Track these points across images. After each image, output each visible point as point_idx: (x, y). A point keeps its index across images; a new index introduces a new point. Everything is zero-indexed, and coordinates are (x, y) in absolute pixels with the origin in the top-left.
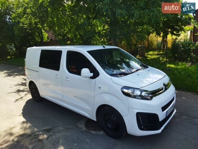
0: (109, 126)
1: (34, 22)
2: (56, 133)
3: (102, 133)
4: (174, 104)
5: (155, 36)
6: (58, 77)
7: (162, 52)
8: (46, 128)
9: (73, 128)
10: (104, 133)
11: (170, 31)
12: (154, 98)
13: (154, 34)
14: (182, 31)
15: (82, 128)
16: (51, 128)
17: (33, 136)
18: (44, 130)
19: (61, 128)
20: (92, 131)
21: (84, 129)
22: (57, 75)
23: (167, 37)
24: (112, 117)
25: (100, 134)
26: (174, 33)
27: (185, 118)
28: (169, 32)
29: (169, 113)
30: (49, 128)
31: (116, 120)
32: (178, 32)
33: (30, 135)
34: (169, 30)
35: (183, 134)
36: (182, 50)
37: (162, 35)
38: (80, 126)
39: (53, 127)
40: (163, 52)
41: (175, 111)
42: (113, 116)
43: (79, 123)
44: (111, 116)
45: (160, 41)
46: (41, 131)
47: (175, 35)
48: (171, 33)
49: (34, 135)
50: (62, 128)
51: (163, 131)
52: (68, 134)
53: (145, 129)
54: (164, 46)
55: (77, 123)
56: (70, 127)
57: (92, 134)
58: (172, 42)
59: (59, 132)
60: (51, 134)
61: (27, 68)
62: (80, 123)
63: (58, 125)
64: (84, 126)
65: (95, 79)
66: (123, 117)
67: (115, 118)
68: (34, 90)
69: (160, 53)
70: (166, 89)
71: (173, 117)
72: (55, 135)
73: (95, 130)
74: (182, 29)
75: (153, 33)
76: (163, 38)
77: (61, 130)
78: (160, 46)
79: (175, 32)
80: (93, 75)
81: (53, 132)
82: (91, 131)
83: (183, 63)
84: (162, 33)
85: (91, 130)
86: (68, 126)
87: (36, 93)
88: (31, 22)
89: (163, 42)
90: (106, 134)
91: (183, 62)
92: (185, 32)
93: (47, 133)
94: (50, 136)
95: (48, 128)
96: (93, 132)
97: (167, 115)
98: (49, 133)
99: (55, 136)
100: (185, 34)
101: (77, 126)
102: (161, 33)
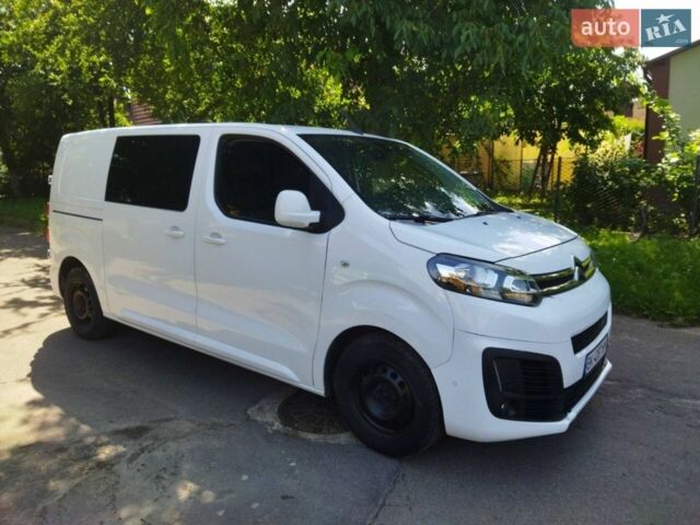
0: (375, 410)
1: (87, 64)
2: (165, 442)
3: (344, 438)
4: (607, 335)
5: (517, 143)
6: (180, 233)
7: (537, 200)
8: (124, 426)
9: (232, 425)
10: (354, 440)
11: (566, 129)
12: (546, 301)
13: (513, 137)
14: (605, 129)
15: (267, 423)
16: (146, 424)
17: (72, 450)
18: (117, 432)
19: (185, 426)
20: (307, 431)
21: (275, 427)
22: (175, 228)
23: (554, 149)
24: (388, 376)
25: (339, 444)
26: (580, 136)
27: (639, 396)
28: (564, 131)
29: (594, 363)
30: (138, 424)
31: (401, 384)
32: (594, 133)
33: (61, 449)
34: (564, 125)
35: (642, 444)
36: (611, 187)
37: (538, 139)
38: (258, 418)
39: (154, 422)
40: (541, 198)
41: (608, 366)
42: (390, 371)
43: (257, 406)
44: (385, 371)
45: (531, 162)
46: (105, 433)
47: (582, 141)
48: (569, 136)
49: (77, 449)
50: (189, 425)
51: (573, 425)
52: (215, 443)
53: (512, 413)
54: (545, 180)
55: (246, 410)
56: (221, 421)
57: (309, 442)
58: (575, 163)
59: (176, 438)
60: (145, 444)
61: (55, 211)
62: (260, 409)
63: (172, 416)
64: (276, 416)
65: (326, 234)
66: (433, 371)
67: (400, 379)
68: (79, 293)
69: (532, 201)
70: (583, 279)
71: (597, 393)
72: (161, 448)
73: (316, 431)
74: (607, 124)
75: (508, 134)
76: (544, 152)
77: (188, 430)
78: (530, 181)
79: (582, 133)
80: (322, 218)
81: (156, 438)
82: (304, 435)
83: (613, 232)
84: (538, 134)
85: (303, 431)
86: (215, 420)
87: (87, 308)
88: (78, 63)
89: (543, 166)
90: (360, 443)
91: (614, 228)
92: (617, 136)
93: (132, 442)
94: (143, 451)
95: (133, 423)
96: (312, 437)
97: (587, 371)
98: (138, 442)
99: (164, 450)
100: (615, 141)
101: (248, 418)
102: (535, 135)
